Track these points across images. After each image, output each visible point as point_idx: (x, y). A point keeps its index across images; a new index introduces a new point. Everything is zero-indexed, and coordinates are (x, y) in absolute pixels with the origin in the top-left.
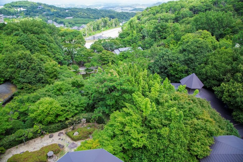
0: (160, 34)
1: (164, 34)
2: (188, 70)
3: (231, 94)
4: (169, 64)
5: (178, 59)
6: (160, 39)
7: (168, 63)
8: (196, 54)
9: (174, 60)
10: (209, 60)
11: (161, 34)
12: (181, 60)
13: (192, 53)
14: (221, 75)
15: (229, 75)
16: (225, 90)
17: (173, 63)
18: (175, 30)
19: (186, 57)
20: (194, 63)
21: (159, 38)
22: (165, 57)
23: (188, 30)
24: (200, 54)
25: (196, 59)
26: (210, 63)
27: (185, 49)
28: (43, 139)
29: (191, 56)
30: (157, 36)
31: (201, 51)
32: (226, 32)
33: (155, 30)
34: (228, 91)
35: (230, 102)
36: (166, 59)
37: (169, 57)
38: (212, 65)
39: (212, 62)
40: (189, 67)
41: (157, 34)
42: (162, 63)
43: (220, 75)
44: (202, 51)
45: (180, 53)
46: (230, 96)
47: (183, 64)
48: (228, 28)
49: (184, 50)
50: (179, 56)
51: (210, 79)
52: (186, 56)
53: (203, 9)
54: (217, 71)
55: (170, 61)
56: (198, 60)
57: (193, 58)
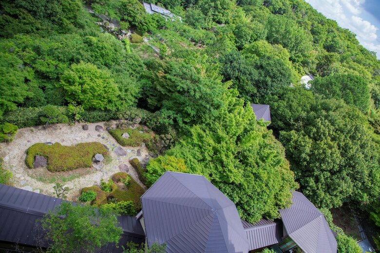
0: (214, 12)
1: (220, 16)
2: (256, 94)
3: (298, 146)
4: (237, 76)
5: (250, 74)
6: (211, 20)
7: (237, 74)
8: (274, 79)
9: (245, 73)
10: (287, 96)
11: (217, 13)
12: (254, 78)
13: (270, 76)
14: (292, 120)
15: (301, 123)
16: (292, 139)
17: (243, 78)
18: (236, 18)
19: (262, 78)
20: (267, 90)
21: (211, 17)
22: (235, 64)
23: (258, 31)
24: (279, 82)
25: (272, 86)
26: (287, 100)
27: (264, 66)
28: (73, 128)
29: (268, 79)
30: (210, 14)
31: (281, 80)
32: (296, 59)
33: (211, 3)
34: (296, 142)
35: (292, 154)
36: (235, 67)
37: (240, 66)
38: (287, 103)
39: (289, 99)
40: (258, 91)
41: (211, 9)
42: (228, 70)
43: (291, 118)
44: (283, 80)
45: (255, 68)
46: (295, 148)
47: (254, 85)
48: (300, 54)
49: (261, 67)
50: (252, 72)
51: (277, 117)
52: (261, 75)
53: (278, 7)
54: (290, 113)
55: (238, 72)
56: (273, 88)
57: (269, 83)
